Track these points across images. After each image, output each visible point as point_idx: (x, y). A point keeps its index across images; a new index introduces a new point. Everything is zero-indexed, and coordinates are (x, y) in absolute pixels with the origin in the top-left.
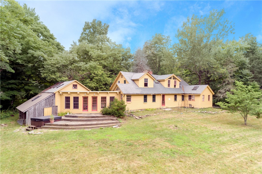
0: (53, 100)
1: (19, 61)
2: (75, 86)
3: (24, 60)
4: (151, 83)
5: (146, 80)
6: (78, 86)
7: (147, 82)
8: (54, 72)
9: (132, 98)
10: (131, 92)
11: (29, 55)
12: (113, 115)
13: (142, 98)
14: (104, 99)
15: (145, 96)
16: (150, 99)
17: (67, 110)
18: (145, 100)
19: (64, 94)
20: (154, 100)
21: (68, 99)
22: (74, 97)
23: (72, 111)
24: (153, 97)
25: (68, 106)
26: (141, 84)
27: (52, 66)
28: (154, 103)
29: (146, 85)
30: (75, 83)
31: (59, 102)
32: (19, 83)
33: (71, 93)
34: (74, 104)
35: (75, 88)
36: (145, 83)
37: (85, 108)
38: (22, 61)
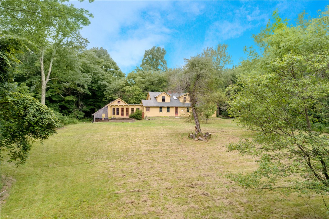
0: (107, 110)
1: (94, 88)
2: (119, 102)
3: (96, 87)
4: (167, 100)
5: (164, 97)
6: (121, 102)
7: (165, 98)
8: (111, 94)
9: (151, 109)
10: (149, 105)
11: (98, 84)
12: (133, 118)
13: (159, 109)
14: (132, 109)
15: (161, 108)
16: (165, 110)
17: (114, 115)
18: (161, 111)
19: (112, 107)
20: (168, 111)
21: (114, 109)
22: (117, 108)
23: (116, 116)
24: (167, 109)
25: (114, 114)
26: (160, 100)
27: (110, 90)
28: (168, 113)
29: (164, 100)
30: (119, 100)
31: (110, 111)
32: (95, 101)
33: (115, 106)
34: (117, 112)
35: (119, 103)
36: (162, 100)
37: (122, 115)
38: (95, 88)
